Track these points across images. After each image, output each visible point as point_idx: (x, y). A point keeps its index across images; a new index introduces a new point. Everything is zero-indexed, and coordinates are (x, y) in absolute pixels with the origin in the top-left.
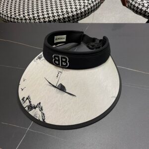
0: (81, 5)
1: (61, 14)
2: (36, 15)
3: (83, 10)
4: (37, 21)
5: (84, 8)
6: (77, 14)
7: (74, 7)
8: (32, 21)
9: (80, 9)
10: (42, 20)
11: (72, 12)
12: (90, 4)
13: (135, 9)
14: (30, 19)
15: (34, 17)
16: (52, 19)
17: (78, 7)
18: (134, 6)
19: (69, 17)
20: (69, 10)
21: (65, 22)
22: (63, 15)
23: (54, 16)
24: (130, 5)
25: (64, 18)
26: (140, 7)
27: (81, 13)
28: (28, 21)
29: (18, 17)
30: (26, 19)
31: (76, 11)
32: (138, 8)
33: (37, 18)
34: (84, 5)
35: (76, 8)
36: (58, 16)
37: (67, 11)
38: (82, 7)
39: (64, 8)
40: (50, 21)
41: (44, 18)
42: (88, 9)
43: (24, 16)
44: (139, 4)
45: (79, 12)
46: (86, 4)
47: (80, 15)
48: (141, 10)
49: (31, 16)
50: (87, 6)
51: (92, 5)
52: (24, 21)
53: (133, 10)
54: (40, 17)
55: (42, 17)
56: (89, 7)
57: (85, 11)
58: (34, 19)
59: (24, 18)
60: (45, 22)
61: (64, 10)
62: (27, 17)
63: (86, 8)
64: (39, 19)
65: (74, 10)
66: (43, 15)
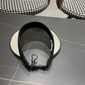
0: (38, 6)
1: (28, 10)
2: (14, 9)
3: (39, 9)
4: (15, 13)
5: (40, 8)
6: (36, 11)
7: (34, 7)
8: (12, 12)
9: (38, 8)
10: (18, 12)
11: (34, 9)
12: (43, 6)
13: (64, 11)
14: (11, 11)
15: (13, 10)
16: (23, 12)
17: (37, 7)
18: (64, 9)
19: (32, 12)
20: (32, 8)
21: (30, 14)
22: (29, 10)
23: (24, 11)
24: (62, 9)
25: (29, 12)
26: (67, 10)
27: (38, 10)
28: (9, 12)
29: (4, 9)
30: (8, 11)
31: (36, 9)
32: (66, 11)
33: (15, 11)
34: (40, 7)
35: (36, 8)
36: (27, 11)
37: (31, 9)
38: (39, 7)
39: (29, 7)
40: (22, 13)
41: (19, 11)
42: (42, 9)
43: (7, 9)
44: (66, 9)
45: (37, 10)
46: (41, 6)
47: (37, 11)
48: (67, 12)
49: (11, 10)
50: (41, 7)
51: (44, 7)
52: (7, 12)
53: (63, 11)
54: (17, 10)
55: (18, 11)
56: (42, 8)
57: (40, 10)
58: (13, 12)
59: (7, 10)
60: (19, 13)
61: (30, 8)
62: (9, 10)
63: (41, 8)
64: (16, 12)
65: (35, 8)
66: (18, 10)
